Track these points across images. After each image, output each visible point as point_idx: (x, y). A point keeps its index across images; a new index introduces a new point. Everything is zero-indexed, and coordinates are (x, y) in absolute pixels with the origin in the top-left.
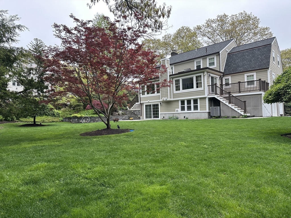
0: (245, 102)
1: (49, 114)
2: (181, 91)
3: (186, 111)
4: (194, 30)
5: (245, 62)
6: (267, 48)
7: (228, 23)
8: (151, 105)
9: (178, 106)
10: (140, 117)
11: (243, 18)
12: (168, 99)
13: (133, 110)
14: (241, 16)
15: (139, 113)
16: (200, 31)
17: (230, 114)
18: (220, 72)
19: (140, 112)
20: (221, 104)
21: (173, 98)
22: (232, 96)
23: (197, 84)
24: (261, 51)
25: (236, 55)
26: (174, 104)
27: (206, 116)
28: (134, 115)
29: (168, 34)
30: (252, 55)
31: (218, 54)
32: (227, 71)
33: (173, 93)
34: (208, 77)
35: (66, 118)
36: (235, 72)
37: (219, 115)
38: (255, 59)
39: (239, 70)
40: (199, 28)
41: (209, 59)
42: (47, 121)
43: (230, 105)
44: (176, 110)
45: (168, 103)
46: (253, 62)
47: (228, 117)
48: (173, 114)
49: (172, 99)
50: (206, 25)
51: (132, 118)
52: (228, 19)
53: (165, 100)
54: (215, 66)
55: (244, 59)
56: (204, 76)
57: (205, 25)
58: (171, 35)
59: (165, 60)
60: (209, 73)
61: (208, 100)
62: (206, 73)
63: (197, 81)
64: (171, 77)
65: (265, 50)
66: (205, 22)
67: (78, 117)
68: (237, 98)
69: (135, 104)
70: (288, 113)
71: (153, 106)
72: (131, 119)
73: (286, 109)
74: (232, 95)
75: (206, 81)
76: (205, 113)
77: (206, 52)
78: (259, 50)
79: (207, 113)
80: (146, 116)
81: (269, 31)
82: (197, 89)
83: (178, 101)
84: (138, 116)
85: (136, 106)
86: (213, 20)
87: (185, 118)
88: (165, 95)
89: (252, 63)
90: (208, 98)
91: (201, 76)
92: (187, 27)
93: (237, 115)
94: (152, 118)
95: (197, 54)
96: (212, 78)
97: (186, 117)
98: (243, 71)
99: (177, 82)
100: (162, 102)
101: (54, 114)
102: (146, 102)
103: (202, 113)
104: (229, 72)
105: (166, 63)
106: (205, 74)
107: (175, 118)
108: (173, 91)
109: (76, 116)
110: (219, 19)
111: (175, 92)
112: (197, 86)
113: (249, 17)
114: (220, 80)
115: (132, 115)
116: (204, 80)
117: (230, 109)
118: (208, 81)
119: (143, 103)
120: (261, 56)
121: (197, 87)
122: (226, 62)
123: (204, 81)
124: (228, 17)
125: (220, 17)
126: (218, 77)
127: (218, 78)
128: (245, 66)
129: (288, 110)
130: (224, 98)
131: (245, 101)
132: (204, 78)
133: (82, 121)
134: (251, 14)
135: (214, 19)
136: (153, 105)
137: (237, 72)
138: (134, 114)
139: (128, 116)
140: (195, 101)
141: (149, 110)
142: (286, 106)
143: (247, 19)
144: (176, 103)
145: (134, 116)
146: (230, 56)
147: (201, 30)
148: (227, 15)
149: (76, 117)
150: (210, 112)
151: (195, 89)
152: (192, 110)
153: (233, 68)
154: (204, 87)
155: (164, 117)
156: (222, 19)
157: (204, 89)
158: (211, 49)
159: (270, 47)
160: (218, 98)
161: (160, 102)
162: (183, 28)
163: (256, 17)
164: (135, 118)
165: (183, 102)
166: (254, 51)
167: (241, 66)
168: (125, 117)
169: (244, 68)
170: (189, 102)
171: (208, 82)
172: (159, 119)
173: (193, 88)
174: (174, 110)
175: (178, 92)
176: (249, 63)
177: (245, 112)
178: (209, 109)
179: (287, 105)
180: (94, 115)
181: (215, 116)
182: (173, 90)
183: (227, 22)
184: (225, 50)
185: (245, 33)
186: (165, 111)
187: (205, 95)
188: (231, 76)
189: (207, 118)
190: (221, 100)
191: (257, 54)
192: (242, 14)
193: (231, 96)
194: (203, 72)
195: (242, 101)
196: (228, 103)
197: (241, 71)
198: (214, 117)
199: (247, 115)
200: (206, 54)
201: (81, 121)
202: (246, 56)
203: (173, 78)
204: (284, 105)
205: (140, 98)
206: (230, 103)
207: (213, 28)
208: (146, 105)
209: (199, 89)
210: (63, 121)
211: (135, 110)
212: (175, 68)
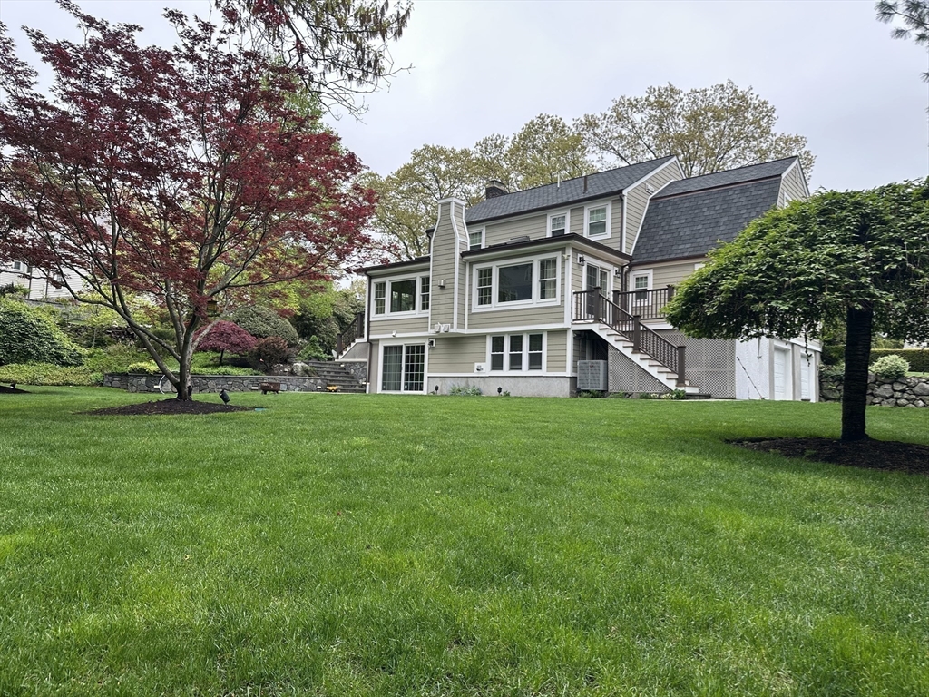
0: (681, 348)
1: (41, 354)
2: (495, 305)
3: (506, 371)
4: (574, 129)
5: (700, 227)
6: (768, 187)
7: (679, 114)
8: (401, 347)
9: (482, 355)
10: (365, 385)
11: (725, 101)
12: (451, 331)
13: (346, 363)
14: (719, 97)
15: (362, 372)
16: (595, 134)
17: (634, 387)
18: (620, 254)
19: (367, 369)
20: (610, 352)
21: (469, 328)
22: (643, 331)
23: (543, 285)
24: (748, 194)
25: (675, 203)
26: (472, 348)
27: (564, 389)
28: (345, 379)
29: (496, 135)
30: (723, 207)
31: (617, 197)
32: (644, 251)
33: (470, 310)
34: (576, 266)
35: (112, 375)
36: (666, 257)
37: (601, 389)
38: (731, 218)
39: (679, 251)
40: (591, 123)
41: (592, 212)
42: (46, 380)
43: (636, 358)
44: (476, 368)
45: (454, 342)
46: (722, 228)
47: (627, 395)
48: (465, 379)
49: (466, 331)
50: (615, 114)
51: (335, 388)
52: (681, 103)
53: (442, 331)
54: (608, 233)
55: (697, 219)
56: (564, 261)
57: (609, 113)
58: (505, 139)
59: (449, 203)
60: (582, 253)
61: (574, 338)
62: (569, 252)
63: (542, 275)
64: (467, 260)
65: (760, 192)
66: (612, 105)
67: (147, 373)
68: (658, 336)
69: (354, 341)
70: (830, 396)
71: (407, 352)
72: (331, 388)
73: (825, 385)
74: (644, 327)
75: (570, 277)
76: (562, 380)
77: (586, 189)
78: (743, 191)
79: (568, 380)
80: (384, 384)
81: (803, 150)
82: (543, 300)
83: (484, 336)
84: (358, 382)
85: (358, 347)
86: (635, 103)
87: (502, 393)
88: (443, 317)
89: (720, 233)
90: (574, 331)
91: (554, 261)
92: (555, 118)
93: (654, 392)
94: (403, 392)
95: (559, 195)
96: (591, 270)
97: (503, 391)
98: (691, 254)
99: (485, 276)
100: (437, 339)
101: (59, 357)
102: (385, 338)
103: (554, 379)
104: (651, 255)
105: (452, 212)
106: (565, 256)
107: (470, 391)
108: (470, 305)
109: (141, 369)
110: (652, 99)
111: (477, 308)
112: (542, 292)
113: (743, 98)
114: (619, 280)
115: (338, 378)
116: (563, 273)
117: (636, 370)
118: (576, 278)
119: (378, 340)
120: (749, 211)
121: (543, 296)
122: (643, 226)
123: (563, 279)
124: (682, 95)
125: (656, 94)
126: (613, 269)
127: (613, 273)
128: (698, 240)
129: (831, 389)
130: (624, 333)
131: (684, 347)
132: (563, 268)
133: (162, 385)
134: (751, 92)
135: (639, 97)
136: (408, 348)
137: (672, 256)
138: (348, 373)
139: (322, 380)
140: (536, 340)
141: (393, 364)
142: (826, 377)
143: (739, 105)
144: (478, 344)
145: (343, 381)
146: (656, 208)
147: (598, 131)
148: (677, 88)
149: (142, 373)
150: (576, 377)
151: (535, 302)
152: (525, 370)
153: (661, 245)
154: (563, 296)
155: (437, 388)
156: (662, 103)
157: (562, 301)
158: (603, 181)
159: (775, 185)
160: (603, 335)
161: (430, 337)
162: (543, 119)
163: (765, 103)
164: (348, 386)
165: (498, 342)
166: (730, 193)
167: (688, 237)
168: (312, 381)
169: (694, 245)
170: (516, 341)
171: (576, 281)
172: (424, 392)
173: (529, 297)
174: (471, 365)
175: (485, 308)
176: (711, 230)
177: (680, 382)
178: (575, 367)
179: (829, 372)
180: (204, 369)
181: (588, 391)
182: (470, 300)
183: (677, 111)
184: (643, 186)
185: (730, 147)
186: (445, 370)
187: (563, 322)
188: (654, 269)
189: (568, 396)
190: (611, 340)
191: (737, 205)
192: (722, 89)
193: (641, 327)
194: (563, 250)
195: (672, 346)
196: (631, 350)
197: (686, 254)
198: (585, 394)
199: (684, 392)
200: (582, 197)
201: (159, 386)
202: (705, 210)
203: (471, 264)
204: (821, 372)
205: (369, 322)
206: (636, 350)
207: (634, 127)
208: (386, 348)
209: (548, 302)
210: (102, 385)
211: (351, 363)
212: (488, 235)
